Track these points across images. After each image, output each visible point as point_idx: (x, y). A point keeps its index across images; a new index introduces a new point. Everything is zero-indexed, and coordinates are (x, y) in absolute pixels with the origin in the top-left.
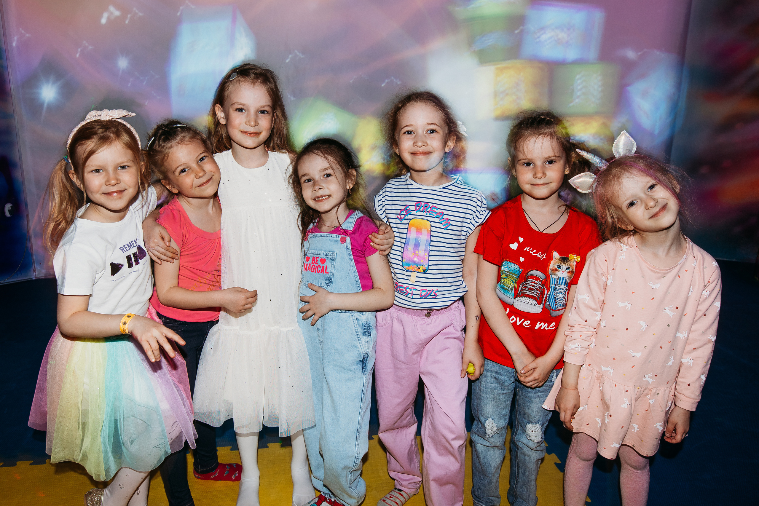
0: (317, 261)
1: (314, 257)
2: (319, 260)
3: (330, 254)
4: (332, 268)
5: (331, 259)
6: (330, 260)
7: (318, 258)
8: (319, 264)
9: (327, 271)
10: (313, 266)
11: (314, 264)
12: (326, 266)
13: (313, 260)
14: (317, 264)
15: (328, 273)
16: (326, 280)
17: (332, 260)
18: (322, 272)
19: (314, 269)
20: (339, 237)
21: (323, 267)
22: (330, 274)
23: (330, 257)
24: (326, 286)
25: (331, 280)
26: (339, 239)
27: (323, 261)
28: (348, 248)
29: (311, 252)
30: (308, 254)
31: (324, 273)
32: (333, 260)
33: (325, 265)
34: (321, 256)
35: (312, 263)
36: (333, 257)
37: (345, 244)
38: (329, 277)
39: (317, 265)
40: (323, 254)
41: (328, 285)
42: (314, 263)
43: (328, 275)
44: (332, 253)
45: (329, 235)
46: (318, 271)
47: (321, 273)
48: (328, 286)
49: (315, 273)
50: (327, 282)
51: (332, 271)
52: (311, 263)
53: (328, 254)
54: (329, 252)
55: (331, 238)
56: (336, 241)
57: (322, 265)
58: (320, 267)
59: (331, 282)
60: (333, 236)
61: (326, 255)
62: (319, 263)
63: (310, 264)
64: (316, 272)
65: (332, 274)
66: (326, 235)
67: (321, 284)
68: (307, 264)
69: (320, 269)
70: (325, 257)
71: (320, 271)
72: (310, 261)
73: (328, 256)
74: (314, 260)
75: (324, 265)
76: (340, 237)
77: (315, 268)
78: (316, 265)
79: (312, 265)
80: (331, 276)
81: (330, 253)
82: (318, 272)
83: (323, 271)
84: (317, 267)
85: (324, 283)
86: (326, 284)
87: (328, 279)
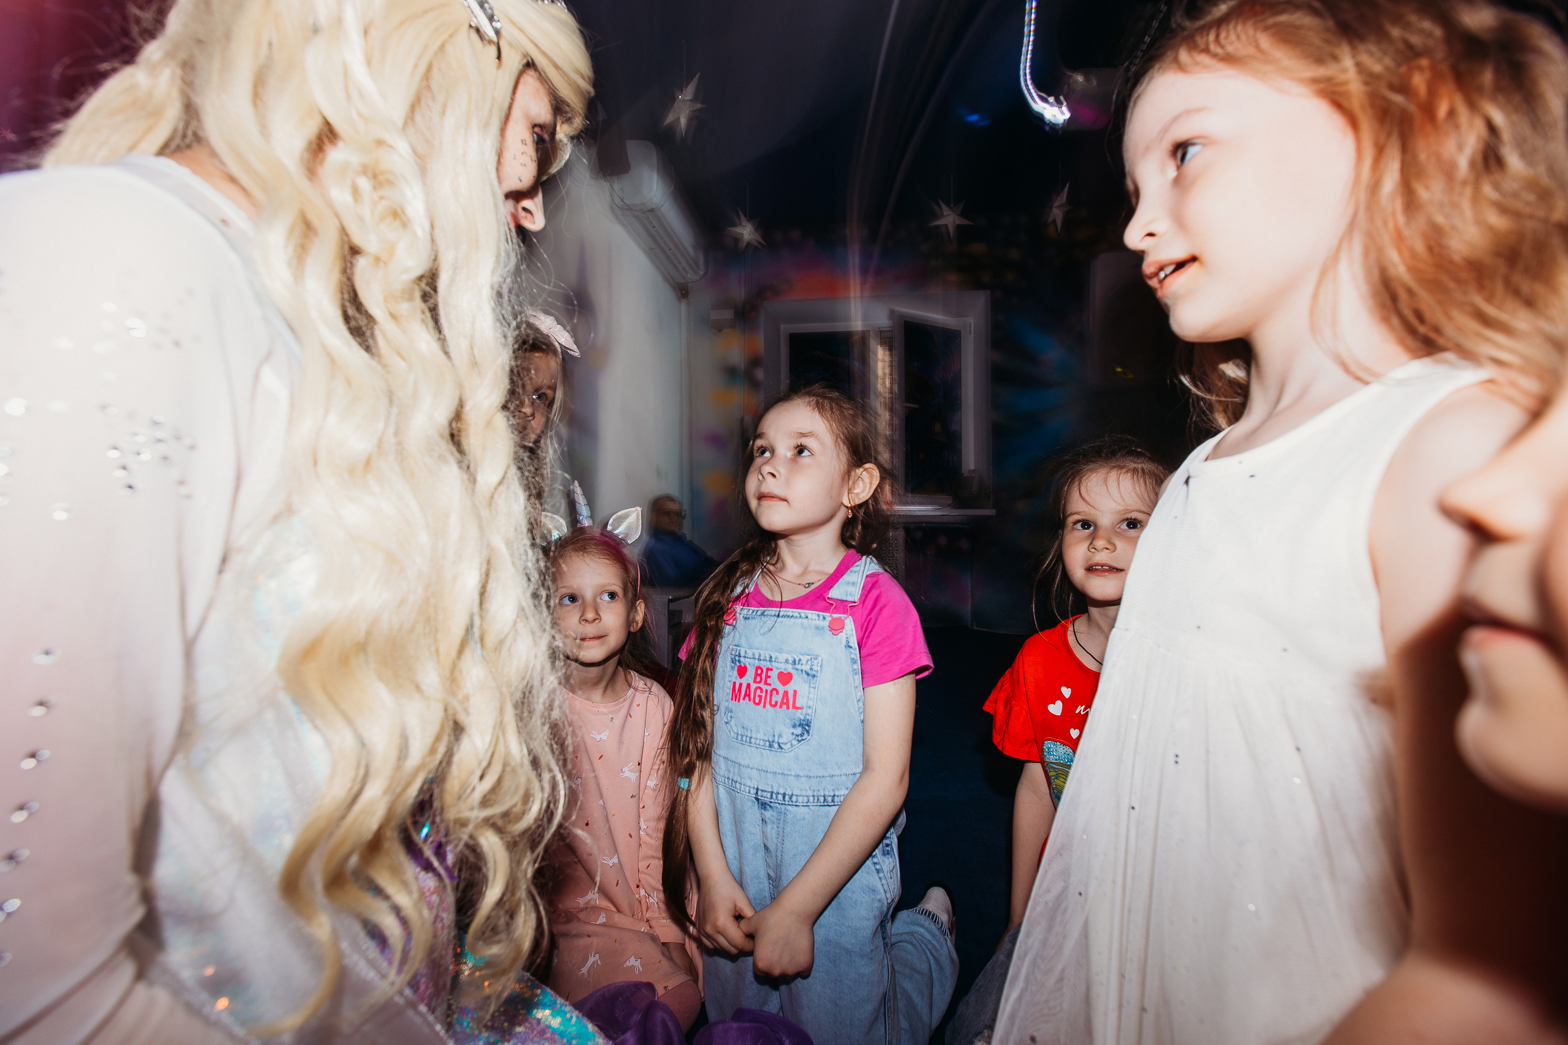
0: (768, 677)
1: (758, 668)
2: (774, 674)
3: (804, 662)
4: (811, 696)
5: (808, 674)
6: (805, 676)
7: (771, 670)
8: (773, 686)
9: (798, 705)
10: (758, 691)
11: (761, 685)
12: (795, 692)
13: (756, 674)
14: (770, 685)
15: (800, 708)
16: (794, 726)
17: (811, 675)
18: (784, 706)
19: (760, 697)
20: (824, 618)
21: (786, 693)
22: (804, 711)
23: (806, 668)
24: (795, 742)
25: (809, 726)
26: (826, 623)
27: (785, 678)
28: (851, 644)
29: (750, 655)
30: (742, 659)
31: (788, 708)
32: (814, 676)
33: (790, 687)
34: (779, 665)
35: (755, 681)
36: (815, 668)
37: (842, 636)
38: (802, 718)
39: (769, 688)
40: (787, 661)
41: (800, 738)
42: (760, 682)
43: (800, 715)
44: (809, 657)
45: (800, 614)
46: (773, 703)
47: (781, 707)
48: (799, 741)
49: (764, 707)
50: (799, 731)
51: (810, 703)
53: (800, 660)
54: (801, 657)
55: (805, 621)
56: (817, 628)
57: (782, 689)
58: (777, 693)
59: (808, 732)
60: (810, 616)
61: (794, 662)
62: (775, 682)
63: (749, 686)
64: (768, 705)
65: (809, 711)
66: (791, 614)
67: (780, 736)
68: (741, 685)
69: (777, 698)
70: (789, 668)
71: (776, 702)
72: (749, 677)
73: (799, 667)
74: (760, 675)
75: (787, 688)
76: (829, 619)
77: (763, 695)
78: (764, 687)
79: (753, 686)
80: (808, 717)
81: (804, 659)
82: (774, 706)
83: (787, 704)
84: (769, 693)
85: (787, 734)
86: (794, 737)
87: (800, 725)
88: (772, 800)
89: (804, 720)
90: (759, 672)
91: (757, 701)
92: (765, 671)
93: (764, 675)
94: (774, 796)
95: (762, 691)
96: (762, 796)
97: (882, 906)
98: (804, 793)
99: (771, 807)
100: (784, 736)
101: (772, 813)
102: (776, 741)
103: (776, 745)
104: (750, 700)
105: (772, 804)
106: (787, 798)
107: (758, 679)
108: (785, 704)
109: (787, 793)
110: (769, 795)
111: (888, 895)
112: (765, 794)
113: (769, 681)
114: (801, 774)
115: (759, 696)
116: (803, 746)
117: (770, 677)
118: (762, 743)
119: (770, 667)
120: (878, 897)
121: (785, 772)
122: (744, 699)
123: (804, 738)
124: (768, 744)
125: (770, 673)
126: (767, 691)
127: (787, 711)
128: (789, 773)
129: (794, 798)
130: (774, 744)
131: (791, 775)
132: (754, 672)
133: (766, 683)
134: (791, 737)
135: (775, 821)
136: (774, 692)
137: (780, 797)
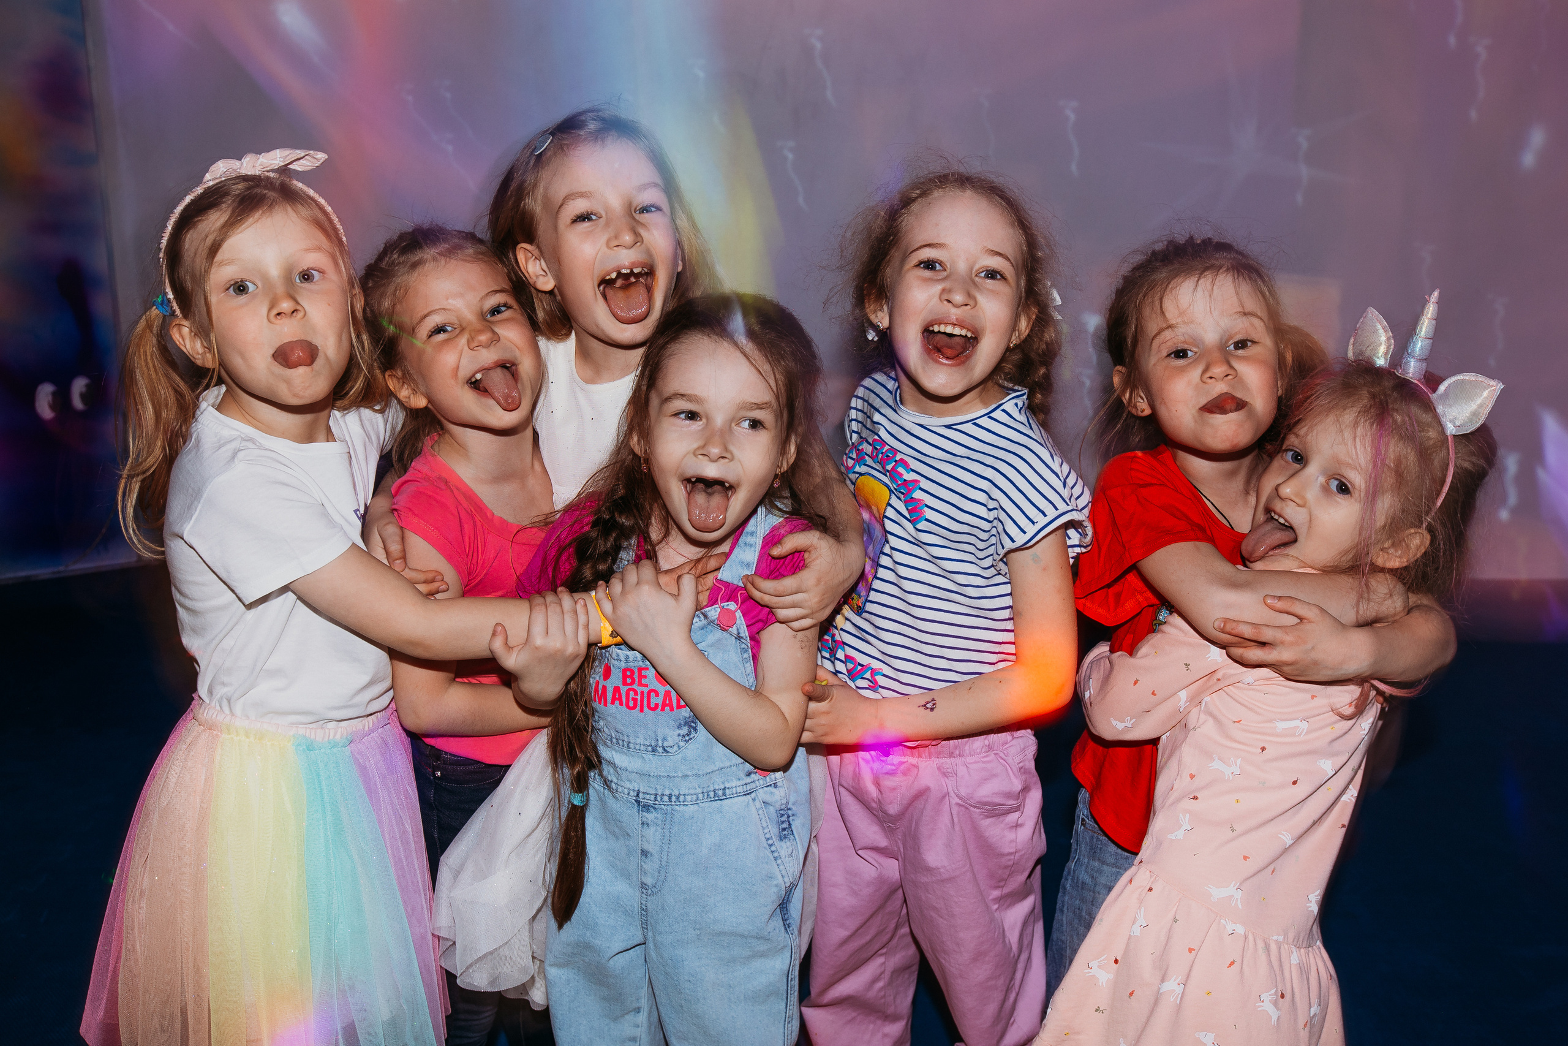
0: (641, 677)
2: (651, 675)
7: (647, 670)
8: (651, 687)
9: (682, 704)
10: (632, 694)
11: (635, 686)
13: (625, 677)
14: (646, 686)
15: (685, 708)
16: (679, 727)
18: (667, 708)
19: (635, 700)
21: (668, 693)
22: (689, 710)
24: (682, 744)
31: (672, 709)
35: (625, 683)
39: (646, 690)
41: (687, 738)
42: (633, 683)
43: (684, 714)
46: (653, 705)
47: (663, 709)
48: (687, 741)
49: (642, 710)
50: (685, 730)
52: (620, 685)
57: (662, 690)
58: (657, 695)
59: (695, 729)
62: (653, 683)
63: (617, 689)
64: (645, 709)
67: (664, 739)
68: (604, 688)
69: (659, 700)
71: (657, 705)
72: (615, 679)
74: (631, 676)
75: (668, 688)
77: (639, 697)
78: (639, 689)
79: (624, 689)
82: (654, 709)
83: (670, 705)
84: (645, 695)
85: (673, 736)
86: (681, 738)
87: (685, 725)
88: (657, 803)
89: (689, 718)
90: (629, 673)
91: (631, 704)
92: (636, 671)
93: (636, 676)
94: (659, 798)
95: (636, 693)
96: (644, 799)
97: (780, 891)
98: (692, 791)
99: (654, 808)
100: (669, 739)
101: (656, 815)
102: (660, 744)
103: (660, 750)
104: (621, 704)
105: (656, 806)
106: (674, 799)
107: (629, 681)
108: (667, 705)
109: (673, 794)
110: (653, 797)
111: (786, 879)
112: (648, 797)
113: (644, 681)
114: (689, 773)
115: (633, 699)
116: (691, 745)
117: (645, 677)
118: (642, 748)
119: (644, 666)
120: (775, 882)
121: (671, 774)
122: (613, 703)
123: (692, 736)
124: (650, 748)
125: (644, 673)
126: (642, 692)
127: (671, 713)
128: (676, 775)
129: (682, 798)
130: (658, 748)
131: (678, 776)
132: (621, 675)
133: (640, 684)
134: (677, 739)
135: (659, 822)
136: (653, 694)
137: (666, 798)
